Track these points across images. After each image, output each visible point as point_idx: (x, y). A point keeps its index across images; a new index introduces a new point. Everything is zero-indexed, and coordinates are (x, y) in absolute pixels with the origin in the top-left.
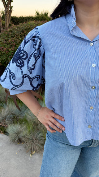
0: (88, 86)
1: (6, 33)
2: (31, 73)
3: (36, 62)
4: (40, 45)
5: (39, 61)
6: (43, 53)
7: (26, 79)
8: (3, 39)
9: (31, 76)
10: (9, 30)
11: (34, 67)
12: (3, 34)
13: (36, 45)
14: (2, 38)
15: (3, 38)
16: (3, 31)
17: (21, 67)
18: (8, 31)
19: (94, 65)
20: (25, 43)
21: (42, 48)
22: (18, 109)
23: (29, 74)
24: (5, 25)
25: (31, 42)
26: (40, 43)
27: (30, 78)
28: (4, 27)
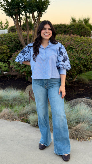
17: (23, 55)
26: (30, 48)
27: (25, 58)
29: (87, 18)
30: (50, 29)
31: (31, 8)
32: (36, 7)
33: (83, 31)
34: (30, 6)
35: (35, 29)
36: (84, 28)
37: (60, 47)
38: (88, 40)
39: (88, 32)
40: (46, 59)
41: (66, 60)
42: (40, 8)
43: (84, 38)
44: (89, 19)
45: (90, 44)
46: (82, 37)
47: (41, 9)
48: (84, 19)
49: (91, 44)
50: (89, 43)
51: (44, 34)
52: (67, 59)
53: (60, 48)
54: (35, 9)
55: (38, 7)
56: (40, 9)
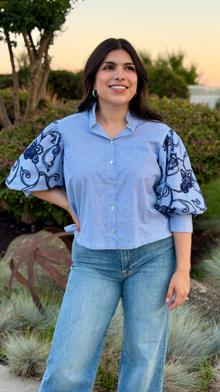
0: (106, 183)
1: (29, 126)
2: (48, 171)
3: (54, 159)
4: (59, 141)
5: (58, 157)
6: (62, 148)
7: (42, 177)
8: (17, 141)
9: (49, 174)
10: (36, 117)
11: (53, 164)
12: (19, 129)
13: (55, 140)
14: (15, 138)
15: (19, 139)
16: (20, 120)
17: (35, 163)
18: (34, 121)
19: (111, 162)
20: (43, 137)
21: (61, 144)
22: (37, 305)
23: (46, 172)
24: (28, 103)
25: (49, 136)
26: (59, 138)
27: (46, 177)
28: (23, 107)
29: (177, 54)
30: (131, 69)
31: (18, 17)
32: (34, 14)
33: (167, 85)
34: (17, 13)
35: (33, 78)
36: (170, 77)
37: (167, 137)
38: (180, 106)
39: (181, 89)
40: (117, 177)
41: (191, 185)
42: (44, 17)
43: (169, 101)
44: (181, 57)
45: (185, 119)
46: (165, 98)
47: (47, 19)
48: (171, 56)
49: (188, 118)
50: (183, 116)
51: (110, 87)
52: (191, 178)
53: (167, 142)
54: (31, 19)
55: (40, 14)
56: (44, 21)
